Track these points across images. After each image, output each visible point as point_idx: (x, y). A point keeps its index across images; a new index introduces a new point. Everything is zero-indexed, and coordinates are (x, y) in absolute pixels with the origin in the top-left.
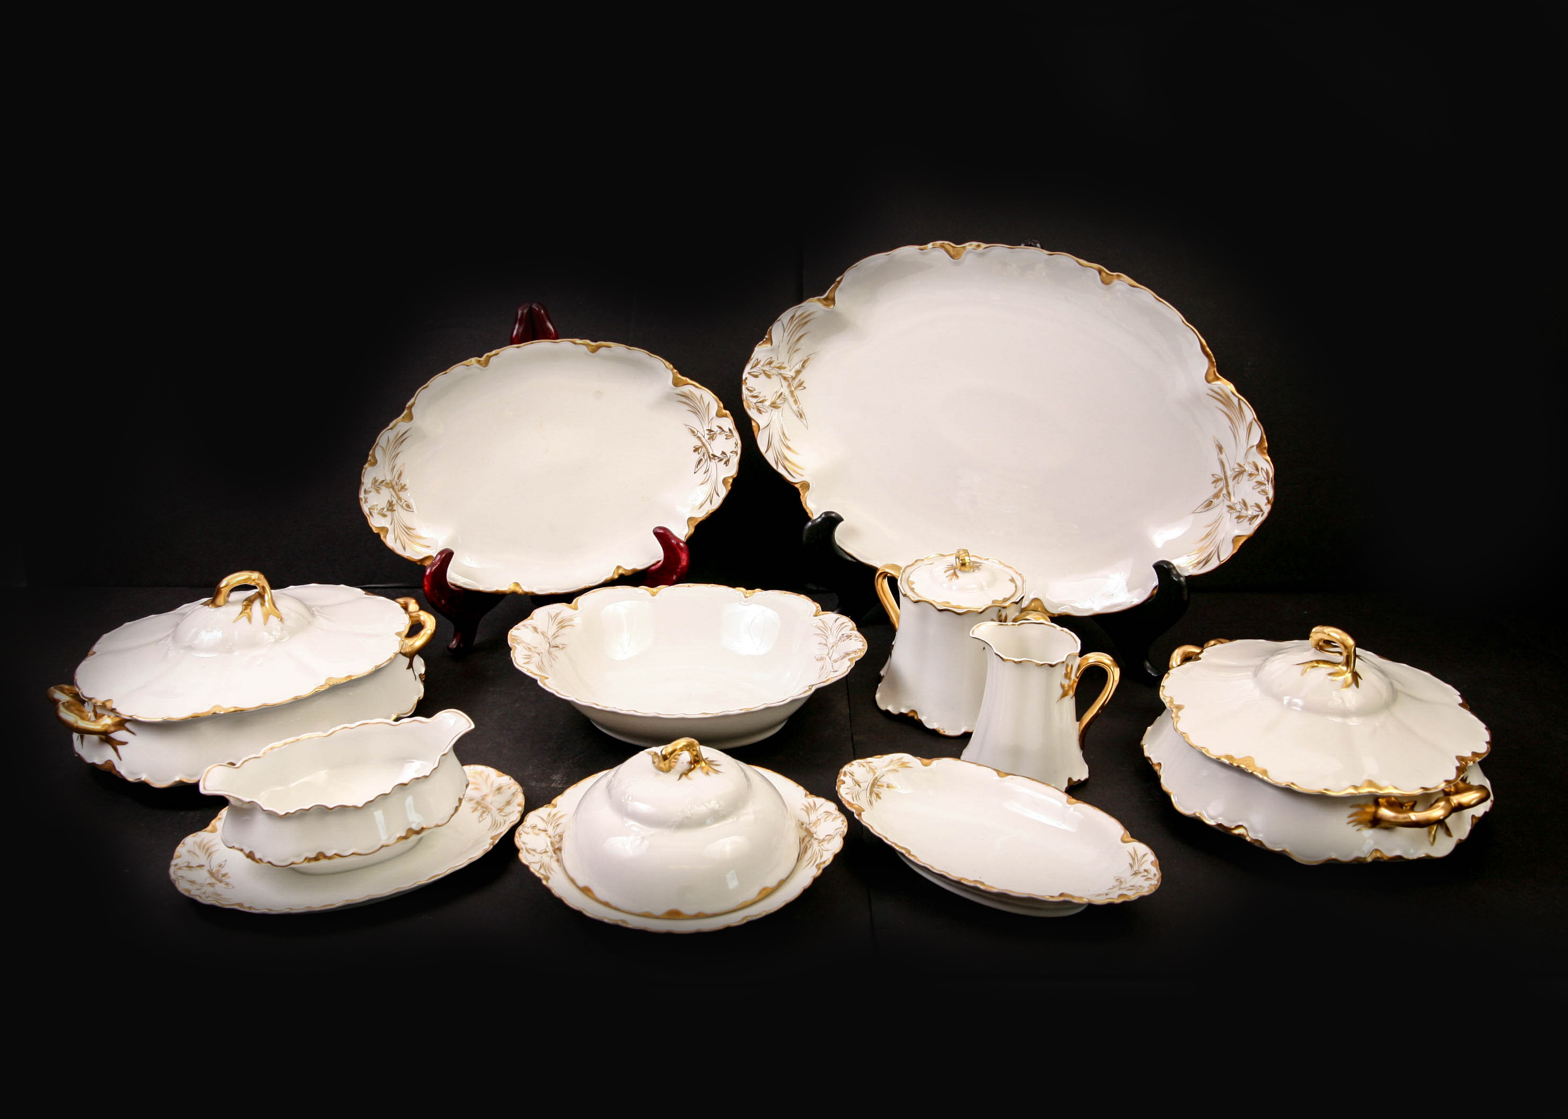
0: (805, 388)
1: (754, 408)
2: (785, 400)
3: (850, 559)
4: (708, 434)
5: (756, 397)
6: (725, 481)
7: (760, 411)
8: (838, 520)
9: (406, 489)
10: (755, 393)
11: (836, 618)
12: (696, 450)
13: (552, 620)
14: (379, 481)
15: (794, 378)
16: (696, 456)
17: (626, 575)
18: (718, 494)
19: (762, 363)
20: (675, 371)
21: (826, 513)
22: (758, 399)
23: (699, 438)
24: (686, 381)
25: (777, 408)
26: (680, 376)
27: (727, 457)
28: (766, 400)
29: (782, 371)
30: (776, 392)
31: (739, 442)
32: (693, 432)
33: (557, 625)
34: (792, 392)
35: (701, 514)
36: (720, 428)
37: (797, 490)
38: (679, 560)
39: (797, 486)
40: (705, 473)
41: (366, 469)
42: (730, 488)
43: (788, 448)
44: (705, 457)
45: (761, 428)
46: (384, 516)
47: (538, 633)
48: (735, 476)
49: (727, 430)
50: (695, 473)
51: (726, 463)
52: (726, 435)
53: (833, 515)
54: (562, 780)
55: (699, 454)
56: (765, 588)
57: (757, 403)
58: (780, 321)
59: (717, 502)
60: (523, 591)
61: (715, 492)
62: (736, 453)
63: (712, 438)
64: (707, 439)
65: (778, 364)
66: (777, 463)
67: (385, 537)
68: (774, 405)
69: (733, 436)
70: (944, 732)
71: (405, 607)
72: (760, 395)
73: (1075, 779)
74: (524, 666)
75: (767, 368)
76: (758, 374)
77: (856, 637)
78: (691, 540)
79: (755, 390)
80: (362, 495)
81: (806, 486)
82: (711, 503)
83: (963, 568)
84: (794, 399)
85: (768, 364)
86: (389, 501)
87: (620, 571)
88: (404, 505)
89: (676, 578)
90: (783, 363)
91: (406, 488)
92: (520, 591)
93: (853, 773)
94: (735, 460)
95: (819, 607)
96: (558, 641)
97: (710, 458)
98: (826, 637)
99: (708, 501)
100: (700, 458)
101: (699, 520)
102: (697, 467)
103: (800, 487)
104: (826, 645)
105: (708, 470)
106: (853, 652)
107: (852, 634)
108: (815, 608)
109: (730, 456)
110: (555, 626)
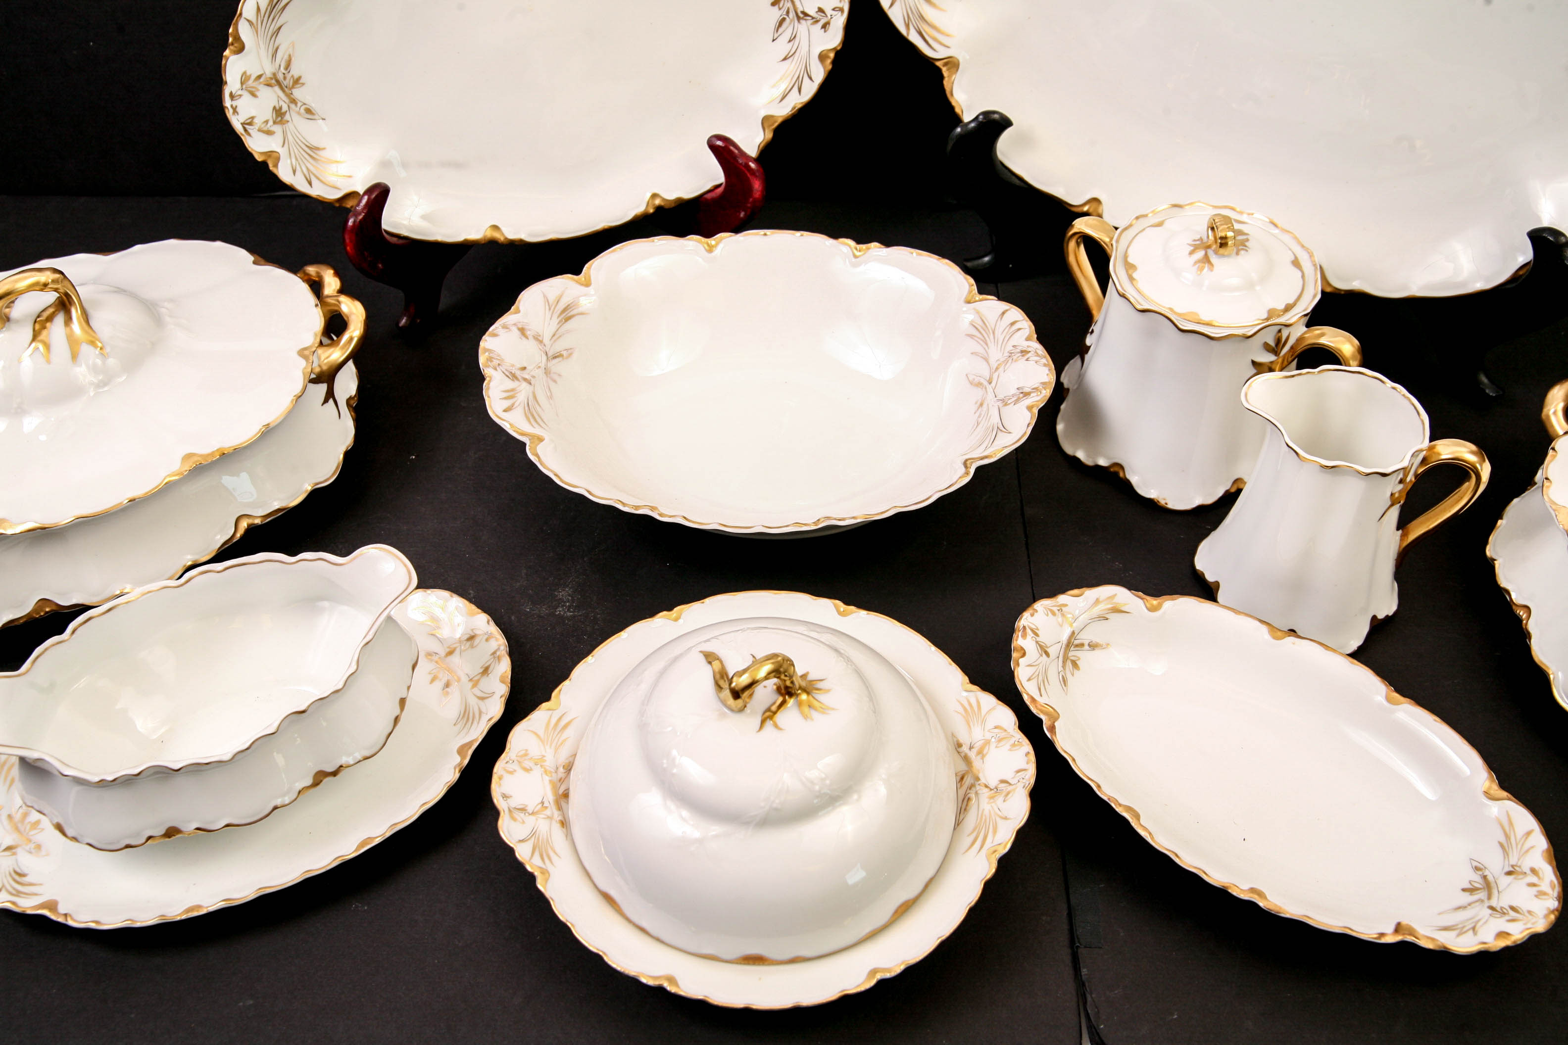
3: (1017, 182)
6: (822, 57)
8: (1004, 123)
9: (303, 84)
11: (1002, 311)
12: (775, 3)
13: (550, 309)
14: (253, 78)
16: (776, 14)
17: (667, 207)
18: (811, 78)
21: (986, 114)
27: (827, 16)
33: (558, 317)
35: (784, 111)
37: (939, 70)
38: (750, 188)
39: (938, 64)
40: (790, 41)
41: (227, 59)
42: (830, 67)
43: (927, 1)
44: (791, 15)
46: (269, 133)
47: (527, 338)
48: (839, 48)
50: (773, 40)
51: (825, 26)
53: (996, 116)
55: (780, 9)
56: (888, 243)
59: (810, 90)
60: (506, 238)
61: (806, 75)
62: (841, 10)
66: (907, 26)
67: (276, 166)
70: (1166, 504)
71: (316, 287)
73: (1381, 616)
74: (504, 415)
77: (1038, 355)
78: (766, 151)
80: (228, 103)
81: (953, 64)
82: (800, 91)
83: (1222, 251)
86: (274, 108)
87: (658, 202)
88: (302, 111)
89: (745, 215)
91: (301, 81)
92: (502, 239)
93: (1038, 629)
94: (839, 21)
95: (973, 285)
96: (559, 347)
97: (799, 18)
98: (987, 344)
99: (796, 89)
100: (782, 17)
101: (780, 120)
102: (777, 31)
103: (945, 64)
104: (986, 360)
105: (795, 37)
106: (1033, 389)
107: (1029, 349)
108: (967, 287)
109: (831, 15)
110: (555, 320)
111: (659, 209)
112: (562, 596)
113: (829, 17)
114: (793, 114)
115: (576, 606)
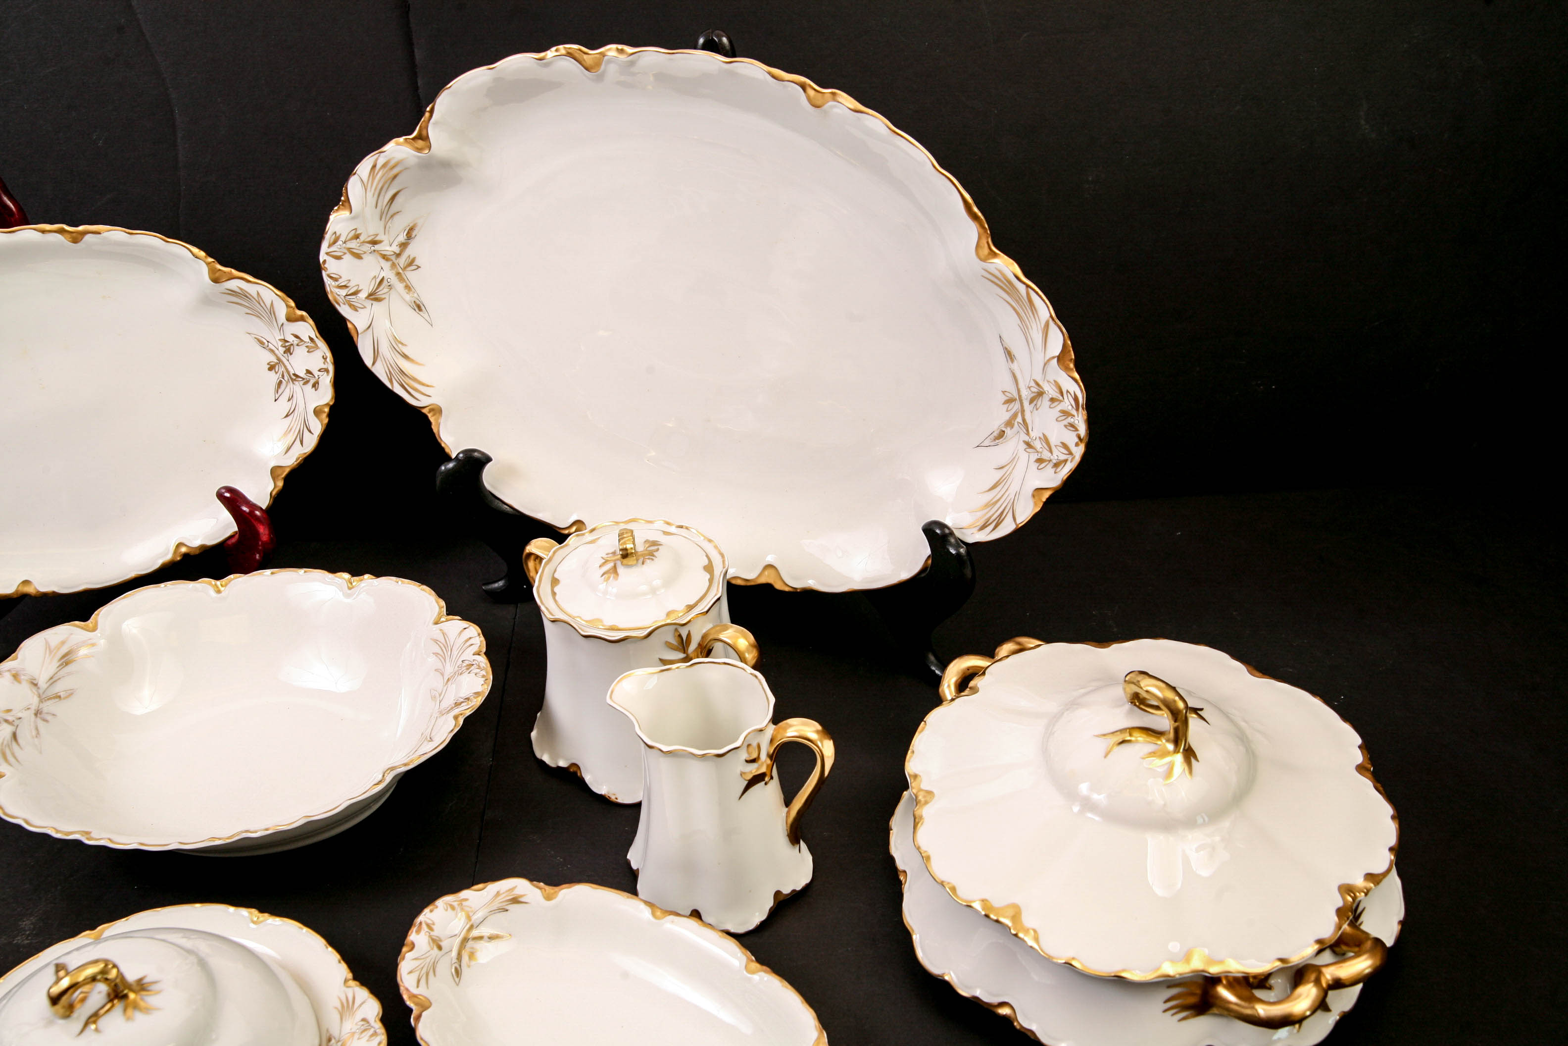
0: (419, 267)
1: (344, 304)
2: (390, 287)
4: (282, 346)
5: (346, 287)
6: (317, 412)
7: (355, 309)
8: (485, 460)
10: (342, 282)
11: (463, 629)
12: (271, 368)
13: (51, 654)
15: (398, 255)
16: (273, 377)
17: (192, 553)
18: (310, 431)
19: (343, 238)
20: (210, 260)
21: (468, 452)
22: (348, 289)
23: (272, 351)
24: (231, 273)
25: (378, 300)
26: (219, 267)
27: (315, 377)
28: (360, 291)
29: (377, 247)
30: (375, 277)
31: (329, 355)
32: (262, 343)
33: (58, 662)
34: (398, 274)
35: (290, 461)
36: (297, 337)
37: (425, 417)
38: (257, 534)
39: (425, 411)
40: (289, 400)
42: (326, 421)
43: (405, 357)
44: (286, 378)
45: (359, 333)
47: (18, 683)
48: (331, 403)
49: (307, 340)
50: (276, 400)
51: (315, 385)
52: (307, 347)
53: (478, 454)
55: (276, 373)
56: (378, 574)
57: (347, 295)
58: (356, 176)
59: (311, 442)
60: (39, 591)
61: (305, 428)
62: (327, 371)
63: (288, 351)
64: (282, 352)
65: (369, 236)
66: (391, 381)
68: (373, 297)
69: (317, 347)
70: (616, 799)
72: (351, 284)
73: (786, 890)
75: (353, 244)
76: (341, 254)
77: (481, 668)
78: (278, 499)
79: (341, 277)
81: (438, 411)
82: (302, 443)
83: (625, 561)
84: (405, 284)
85: (352, 239)
87: (184, 550)
89: (260, 556)
90: (377, 235)
92: (34, 592)
93: (434, 924)
94: (327, 381)
95: (443, 607)
96: (59, 688)
97: (293, 380)
98: (445, 662)
99: (298, 442)
100: (279, 380)
101: (287, 471)
102: (277, 393)
103: (430, 411)
104: (442, 675)
105: (292, 396)
106: (466, 699)
107: (474, 663)
108: (437, 609)
109: (318, 376)
110: (55, 664)
111: (186, 556)
112: (25, 925)
113: (317, 377)
114: (299, 463)
115: (35, 934)
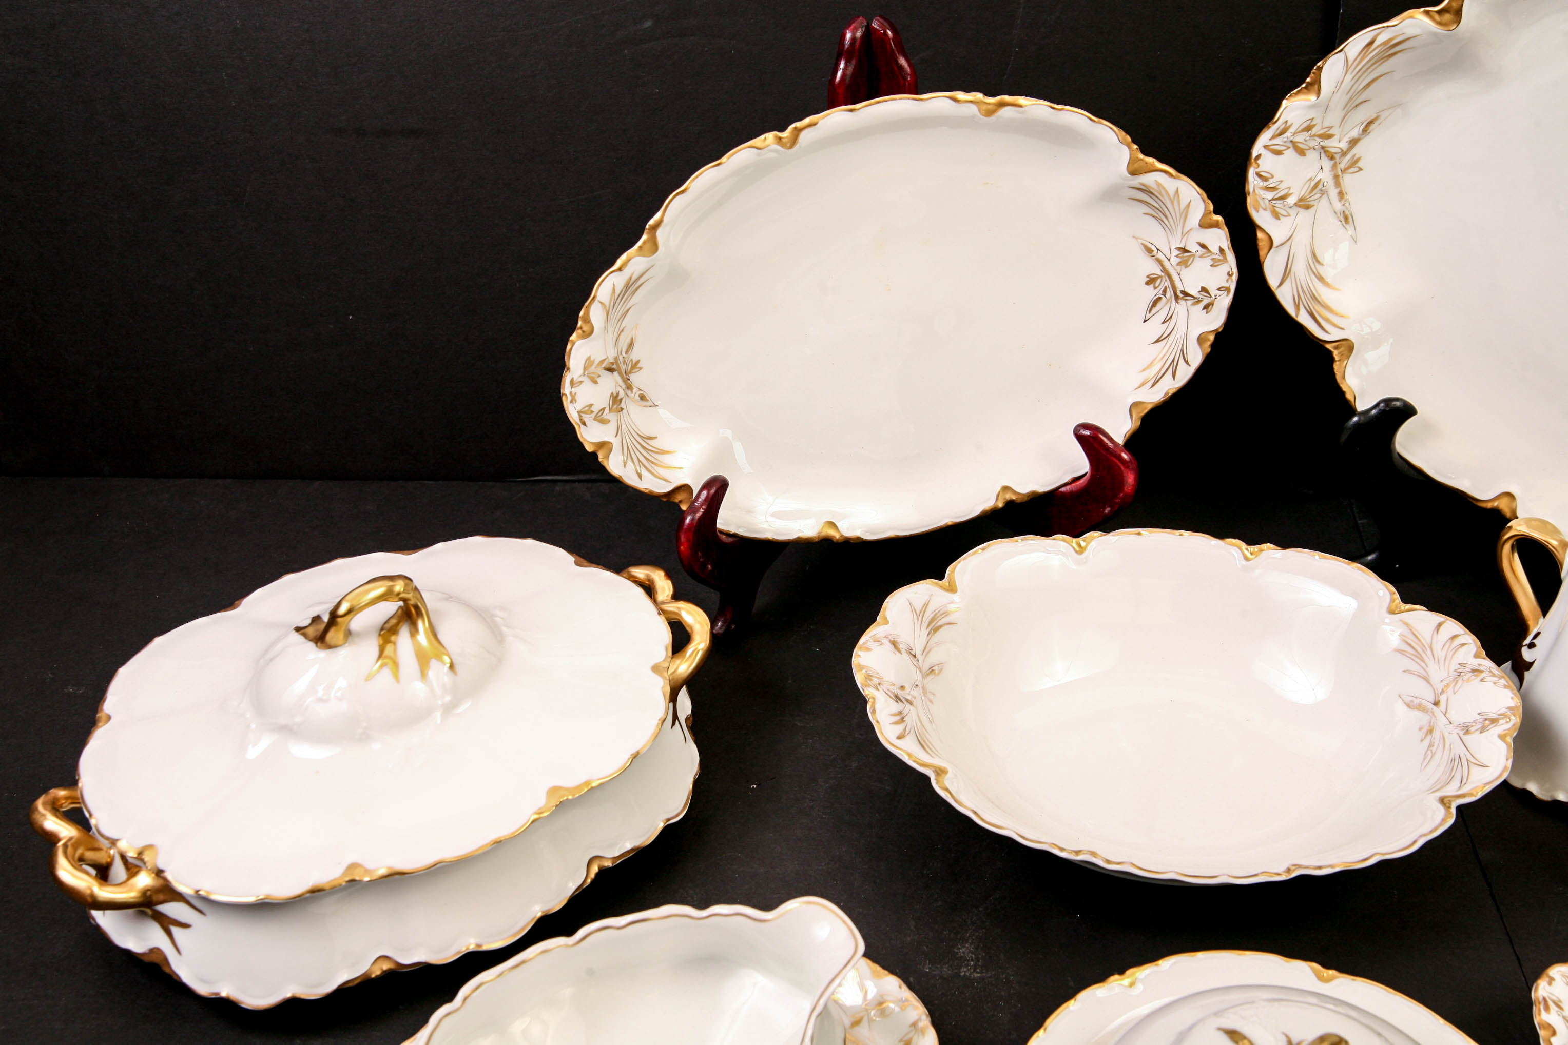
0: (1361, 169)
1: (1265, 210)
2: (1323, 193)
4: (1177, 256)
5: (1273, 189)
6: (1201, 340)
7: (1277, 216)
8: (1405, 411)
9: (641, 368)
10: (1272, 183)
11: (1435, 624)
12: (1151, 281)
13: (918, 619)
14: (597, 362)
15: (1344, 154)
16: (1150, 293)
17: (1020, 502)
18: (1187, 362)
19: (1292, 130)
20: (1135, 147)
21: (1387, 401)
22: (1275, 193)
23: (1159, 261)
24: (1153, 165)
25: (1307, 207)
26: (1141, 156)
27: (1210, 297)
28: (1290, 195)
29: (1326, 143)
30: (1311, 179)
31: (1235, 271)
32: (1149, 251)
33: (928, 626)
34: (1336, 177)
35: (1155, 396)
36: (1203, 246)
37: (1330, 353)
38: (1120, 483)
39: (1328, 346)
40: (1164, 322)
41: (573, 343)
42: (1209, 350)
43: (1321, 279)
44: (1168, 295)
45: (1275, 244)
46: (604, 422)
47: (899, 651)
48: (1220, 330)
49: (1216, 251)
50: (1145, 321)
51: (1207, 307)
52: (1212, 259)
53: (1398, 404)
54: (977, 959)
55: (1155, 288)
56: (1284, 544)
57: (1273, 199)
58: (1342, 54)
59: (1185, 374)
60: (842, 536)
61: (1181, 358)
62: (1228, 290)
63: (1184, 263)
64: (1174, 263)
65: (1322, 129)
66: (1297, 308)
67: (607, 457)
68: (1304, 204)
69: (1225, 260)
71: (649, 589)
72: (1282, 186)
74: (899, 743)
75: (1299, 138)
76: (1284, 148)
77: (1494, 675)
78: (1132, 442)
79: (1273, 177)
80: (566, 389)
81: (1348, 346)
82: (1173, 376)
84: (1338, 190)
85: (1303, 131)
86: (612, 394)
87: (1009, 496)
88: (637, 397)
89: (1110, 511)
90: (1331, 127)
91: (639, 365)
92: (837, 536)
93: (1560, 1001)
94: (1224, 302)
95: (1394, 593)
96: (932, 660)
97: (1176, 297)
98: (1424, 662)
99: (1170, 372)
100: (1157, 297)
101: (1149, 407)
102: (1150, 312)
103: (1336, 348)
104: (1427, 680)
105: (1171, 318)
106: (1501, 715)
107: (1481, 668)
108: (1388, 596)
109: (1216, 296)
110: (925, 632)
111: (1010, 504)
112: (964, 953)
113: (1214, 297)
114: (1164, 400)
115: (982, 966)
